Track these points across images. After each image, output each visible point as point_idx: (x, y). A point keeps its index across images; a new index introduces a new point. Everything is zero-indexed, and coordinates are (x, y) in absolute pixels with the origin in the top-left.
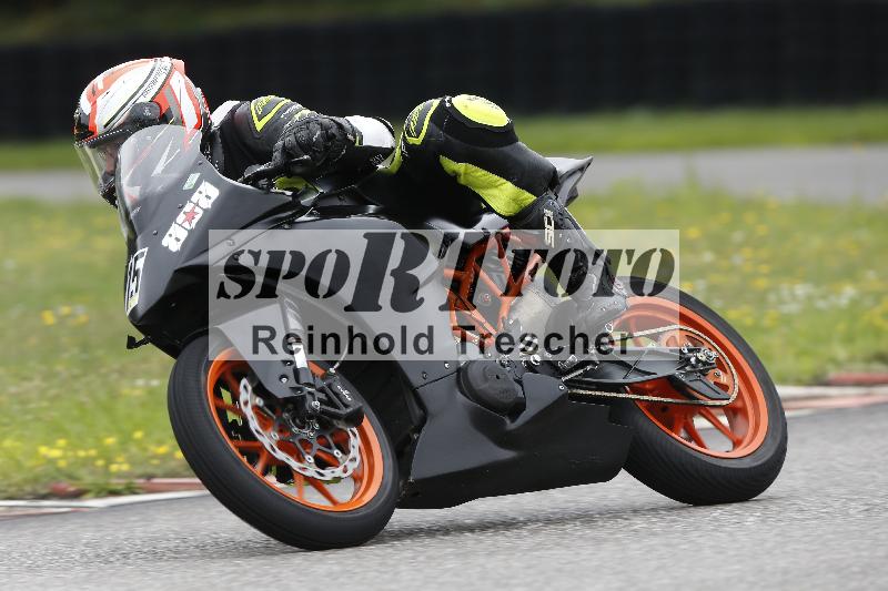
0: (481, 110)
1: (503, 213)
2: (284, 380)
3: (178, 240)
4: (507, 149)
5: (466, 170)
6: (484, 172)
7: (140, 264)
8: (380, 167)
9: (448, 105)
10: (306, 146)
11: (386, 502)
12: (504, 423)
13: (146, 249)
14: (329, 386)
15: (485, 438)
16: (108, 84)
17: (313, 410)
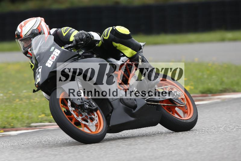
0: (123, 30)
1: (128, 57)
2: (79, 100)
3: (50, 64)
4: (130, 40)
5: (119, 45)
6: (123, 46)
7: (40, 70)
8: (96, 45)
9: (114, 29)
10: (81, 40)
11: (104, 132)
12: (132, 111)
13: (41, 67)
14: (90, 101)
15: (127, 115)
16: (25, 24)
17: (87, 108)
